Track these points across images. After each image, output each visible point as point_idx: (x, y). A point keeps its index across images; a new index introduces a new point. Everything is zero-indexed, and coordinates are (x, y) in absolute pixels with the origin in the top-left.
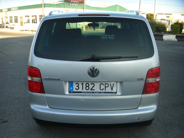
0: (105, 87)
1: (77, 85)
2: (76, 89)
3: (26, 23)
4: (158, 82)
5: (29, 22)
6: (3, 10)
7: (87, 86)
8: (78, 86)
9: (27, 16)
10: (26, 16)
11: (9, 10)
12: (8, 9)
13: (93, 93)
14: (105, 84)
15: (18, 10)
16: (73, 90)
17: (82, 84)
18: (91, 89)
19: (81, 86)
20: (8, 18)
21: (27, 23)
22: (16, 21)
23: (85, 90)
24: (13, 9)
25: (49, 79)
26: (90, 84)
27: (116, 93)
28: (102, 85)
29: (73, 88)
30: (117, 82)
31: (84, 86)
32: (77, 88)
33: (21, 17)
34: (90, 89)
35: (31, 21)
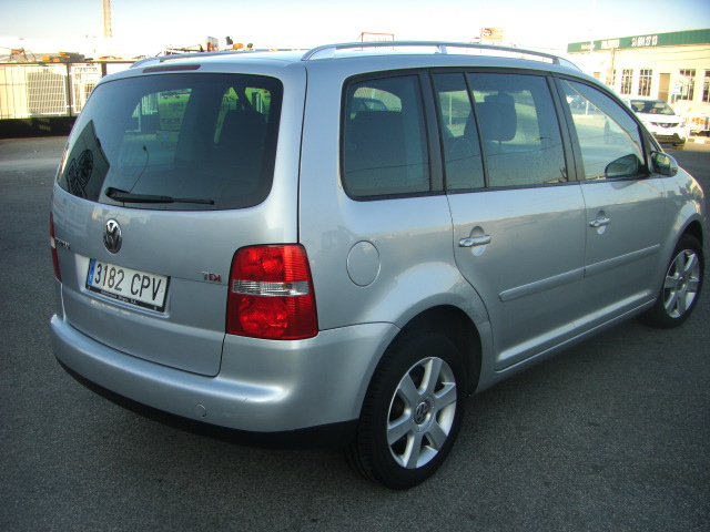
0: (143, 287)
3: (679, 97)
5: (691, 98)
6: (604, 45)
7: (111, 277)
9: (688, 73)
10: (682, 72)
11: (626, 43)
12: (622, 40)
13: (117, 297)
14: (144, 277)
15: (658, 45)
17: (106, 268)
18: (116, 288)
20: (619, 74)
21: (685, 98)
22: (645, 88)
23: (106, 287)
24: (641, 42)
27: (161, 309)
28: (136, 279)
30: (169, 278)
31: (108, 276)
33: (666, 76)
34: (115, 284)
35: (698, 94)
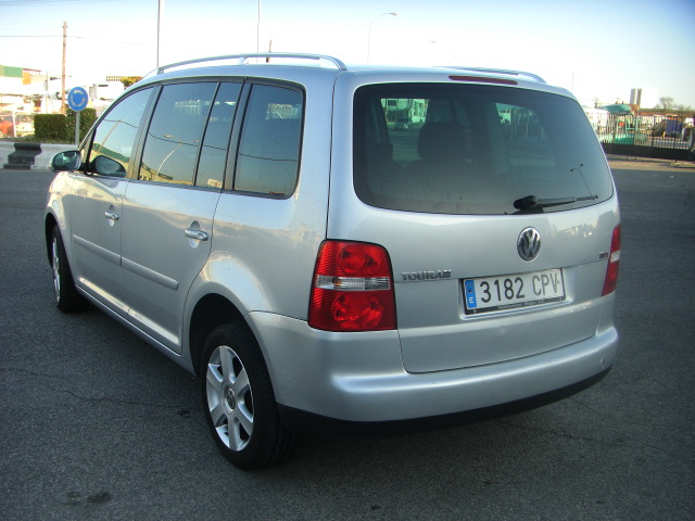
0: (543, 285)
1: (485, 287)
2: (483, 299)
4: (617, 263)
7: (507, 289)
8: (487, 291)
13: (523, 304)
14: (542, 276)
16: (475, 305)
17: (497, 283)
18: (518, 297)
19: (493, 289)
23: (504, 301)
25: (418, 277)
26: (513, 279)
27: (564, 298)
28: (536, 280)
29: (474, 300)
30: (561, 269)
31: (502, 289)
32: (486, 296)
34: (515, 294)
